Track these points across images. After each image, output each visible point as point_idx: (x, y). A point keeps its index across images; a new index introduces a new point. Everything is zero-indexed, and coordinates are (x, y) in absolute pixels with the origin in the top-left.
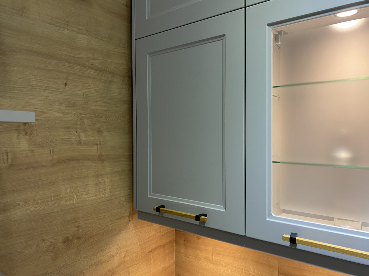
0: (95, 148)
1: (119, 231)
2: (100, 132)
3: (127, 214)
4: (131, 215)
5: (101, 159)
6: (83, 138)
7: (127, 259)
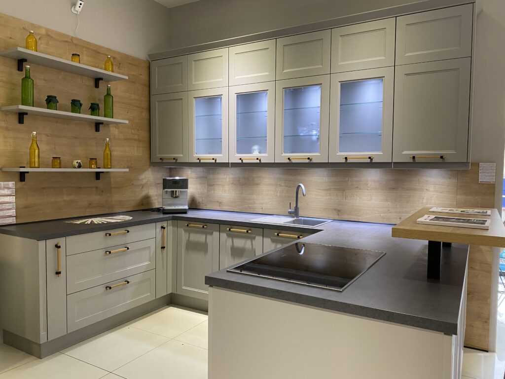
0: (136, 136)
1: (145, 170)
2: (138, 130)
3: (148, 164)
4: (150, 166)
5: (139, 141)
6: (133, 132)
7: (148, 182)
